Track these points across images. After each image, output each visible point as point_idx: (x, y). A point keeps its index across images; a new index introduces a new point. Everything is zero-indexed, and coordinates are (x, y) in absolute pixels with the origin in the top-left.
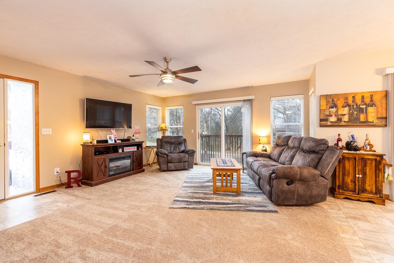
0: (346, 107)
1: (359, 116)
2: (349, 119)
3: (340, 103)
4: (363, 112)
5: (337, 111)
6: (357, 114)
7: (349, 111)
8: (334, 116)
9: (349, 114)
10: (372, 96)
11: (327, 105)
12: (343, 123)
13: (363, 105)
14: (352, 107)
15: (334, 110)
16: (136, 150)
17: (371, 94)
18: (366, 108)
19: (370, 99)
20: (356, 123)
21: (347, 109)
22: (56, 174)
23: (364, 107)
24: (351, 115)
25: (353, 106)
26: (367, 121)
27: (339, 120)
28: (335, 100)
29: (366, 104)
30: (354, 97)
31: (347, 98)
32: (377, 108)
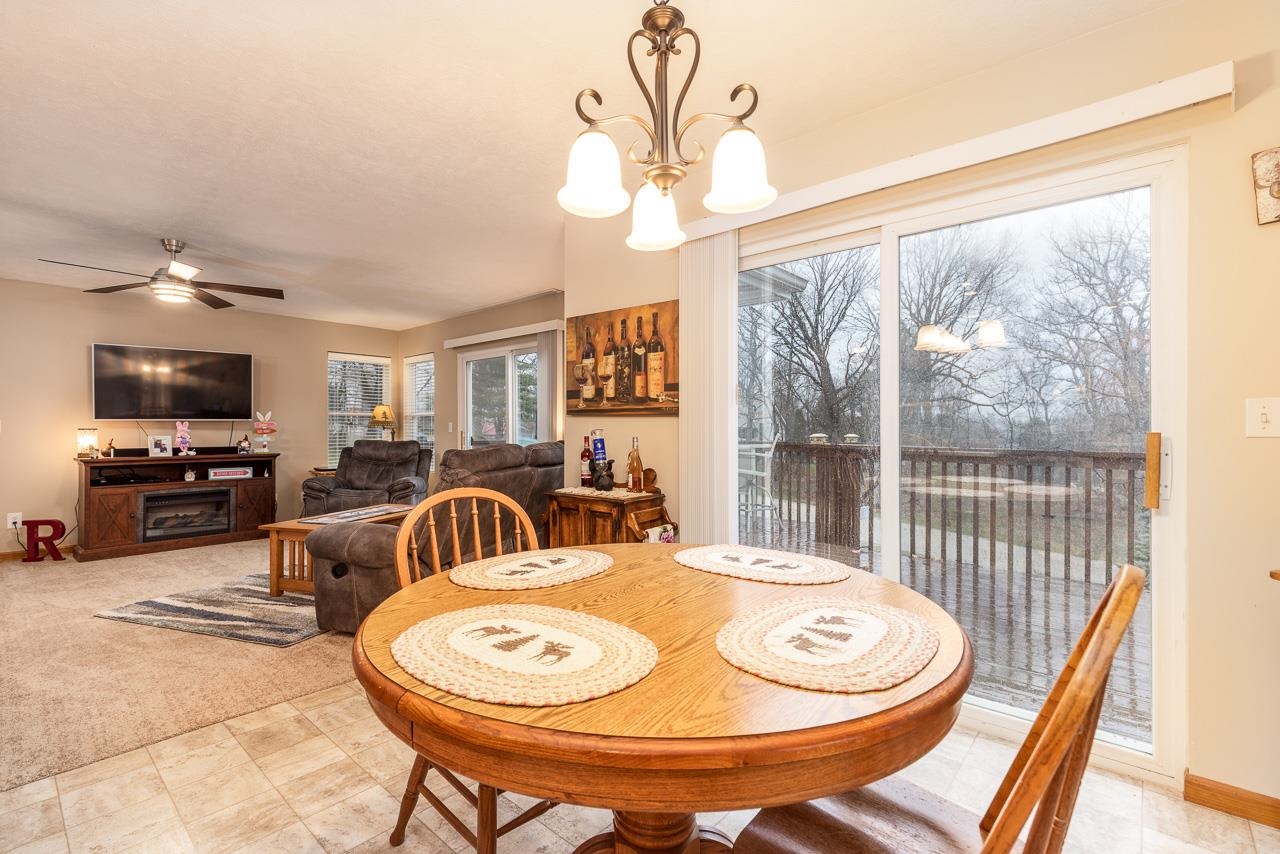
0: (610, 354)
1: (634, 380)
2: (616, 390)
3: (601, 341)
4: (640, 370)
5: (595, 369)
6: (629, 377)
7: (616, 365)
8: (590, 381)
9: (615, 373)
10: (655, 316)
11: (578, 348)
12: (605, 404)
13: (639, 347)
14: (620, 354)
15: (589, 362)
16: (249, 475)
17: (655, 311)
18: (645, 354)
19: (652, 327)
20: (628, 402)
21: (611, 358)
22: (10, 525)
23: (640, 351)
24: (619, 375)
25: (623, 349)
26: (646, 399)
27: (599, 392)
28: (592, 332)
29: (644, 344)
30: (624, 322)
31: (611, 327)
32: (666, 355)
